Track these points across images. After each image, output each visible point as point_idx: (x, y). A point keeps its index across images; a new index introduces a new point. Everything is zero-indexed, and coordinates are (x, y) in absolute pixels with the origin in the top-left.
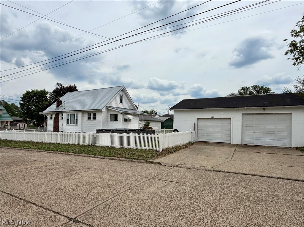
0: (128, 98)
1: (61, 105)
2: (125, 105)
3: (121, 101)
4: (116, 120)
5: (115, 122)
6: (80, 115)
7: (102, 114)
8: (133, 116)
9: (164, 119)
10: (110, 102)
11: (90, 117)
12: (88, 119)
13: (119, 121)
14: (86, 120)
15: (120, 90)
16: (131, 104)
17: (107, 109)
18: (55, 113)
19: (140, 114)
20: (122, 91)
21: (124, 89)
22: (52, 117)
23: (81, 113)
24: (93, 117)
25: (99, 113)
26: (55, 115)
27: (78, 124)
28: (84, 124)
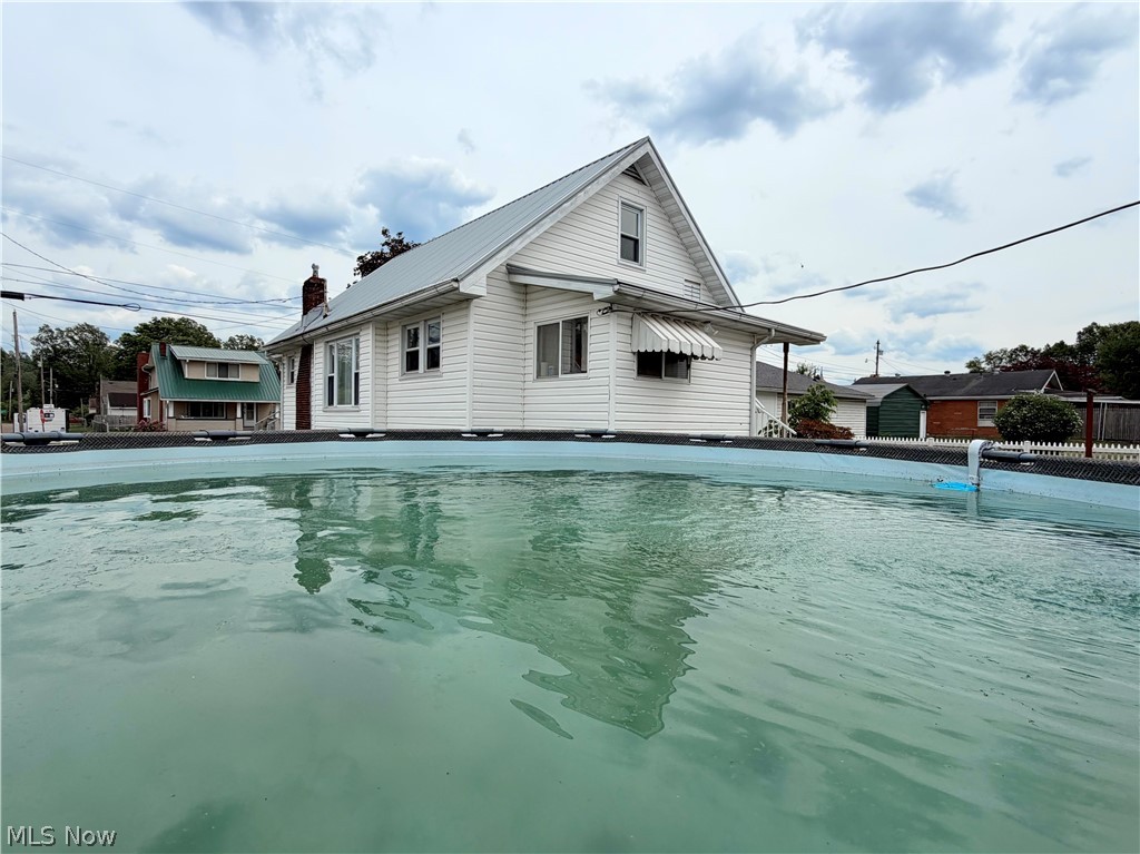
0: (686, 248)
1: (321, 306)
2: (661, 274)
3: (631, 249)
4: (578, 363)
5: (567, 383)
6: (367, 338)
9: (879, 391)
10: (534, 234)
11: (417, 351)
12: (407, 370)
13: (590, 373)
14: (397, 374)
15: (622, 163)
16: (703, 278)
17: (508, 285)
18: (300, 350)
19: (770, 330)
20: (634, 173)
21: (646, 159)
22: (293, 373)
23: (370, 331)
24: (429, 350)
25: (455, 319)
26: (299, 355)
27: (361, 401)
28: (389, 401)
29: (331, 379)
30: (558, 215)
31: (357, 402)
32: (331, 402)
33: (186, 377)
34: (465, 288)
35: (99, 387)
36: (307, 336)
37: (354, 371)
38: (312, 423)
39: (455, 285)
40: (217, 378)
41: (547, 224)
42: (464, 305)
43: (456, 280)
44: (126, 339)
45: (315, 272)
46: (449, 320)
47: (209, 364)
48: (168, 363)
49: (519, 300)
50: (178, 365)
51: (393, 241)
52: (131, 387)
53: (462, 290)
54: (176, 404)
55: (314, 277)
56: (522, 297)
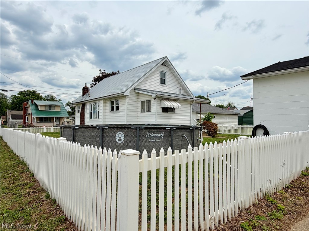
1: (87, 94)
2: (170, 88)
3: (163, 82)
4: (149, 110)
5: (147, 114)
6: (101, 103)
7: (127, 100)
8: (178, 103)
9: (242, 113)
10: (140, 81)
11: (114, 106)
12: (111, 111)
13: (152, 112)
14: (109, 111)
15: (160, 63)
16: (182, 87)
17: (134, 92)
18: (82, 104)
19: (194, 101)
20: (164, 64)
21: (166, 61)
22: (79, 110)
23: (102, 101)
24: (116, 106)
25: (123, 100)
26: (81, 106)
27: (100, 118)
28: (107, 118)
29: (91, 112)
30: (145, 76)
31: (98, 118)
32: (91, 118)
33: (39, 110)
34: (125, 94)
35: (7, 112)
36: (85, 102)
37: (98, 111)
38: (85, 123)
39: (123, 94)
40: (48, 110)
41: (143, 79)
42: (125, 97)
43: (123, 93)
44: (15, 98)
45: (86, 85)
46: (121, 100)
47: (46, 106)
48: (34, 106)
49: (136, 95)
50: (36, 106)
51: (103, 72)
52: (21, 113)
53: (124, 95)
54: (37, 118)
55: (86, 86)
56: (137, 96)
